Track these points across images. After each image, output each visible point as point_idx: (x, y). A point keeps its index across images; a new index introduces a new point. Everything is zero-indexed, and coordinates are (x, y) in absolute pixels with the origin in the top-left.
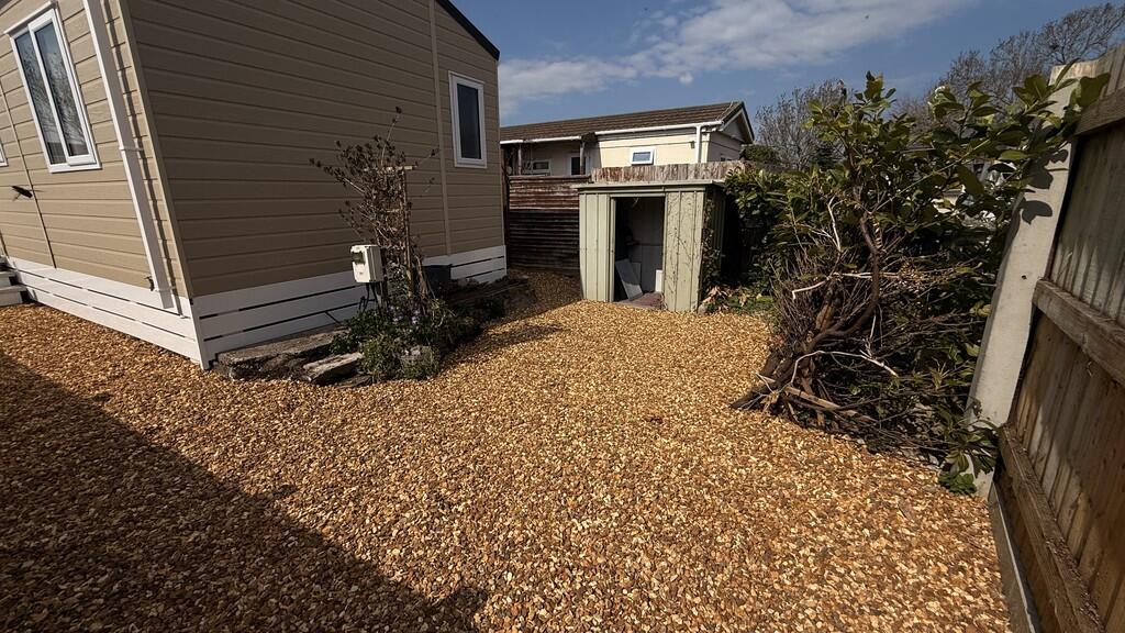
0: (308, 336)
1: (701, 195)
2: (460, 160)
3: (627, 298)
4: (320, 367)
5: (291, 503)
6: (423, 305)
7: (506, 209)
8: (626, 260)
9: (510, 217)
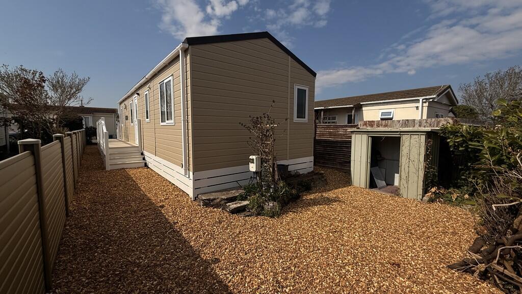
0: (229, 191)
1: (423, 138)
2: (296, 119)
3: (377, 187)
4: (232, 206)
5: (218, 267)
6: (276, 183)
7: (315, 138)
8: (377, 167)
9: (317, 142)
